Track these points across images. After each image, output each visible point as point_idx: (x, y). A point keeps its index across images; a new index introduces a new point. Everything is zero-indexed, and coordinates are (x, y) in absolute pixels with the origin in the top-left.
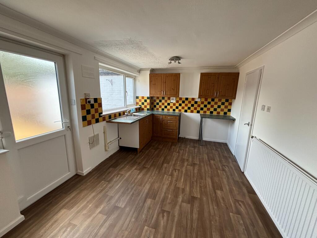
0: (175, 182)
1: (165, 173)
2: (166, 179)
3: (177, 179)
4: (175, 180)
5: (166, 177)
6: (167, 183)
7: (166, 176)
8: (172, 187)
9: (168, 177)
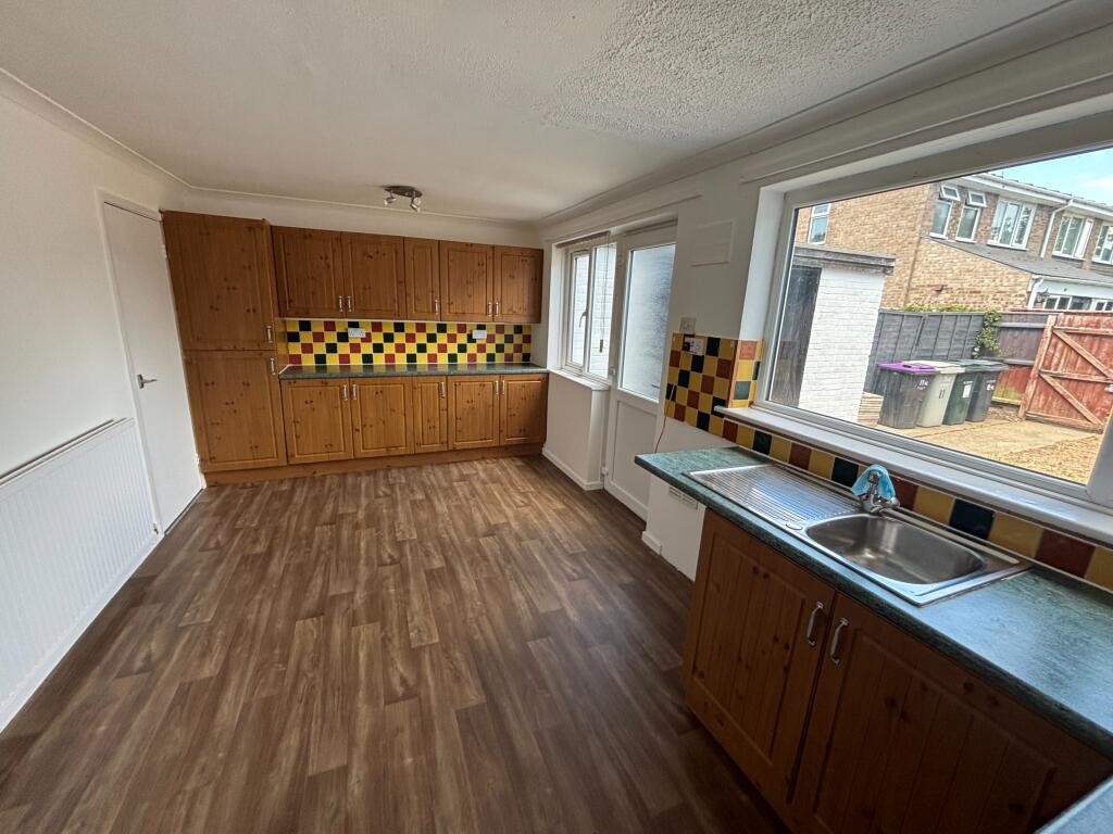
0: (389, 635)
1: (445, 651)
2: (429, 629)
3: (384, 646)
4: (390, 640)
5: (431, 636)
6: (416, 618)
7: (436, 640)
8: (393, 614)
9: (425, 638)
